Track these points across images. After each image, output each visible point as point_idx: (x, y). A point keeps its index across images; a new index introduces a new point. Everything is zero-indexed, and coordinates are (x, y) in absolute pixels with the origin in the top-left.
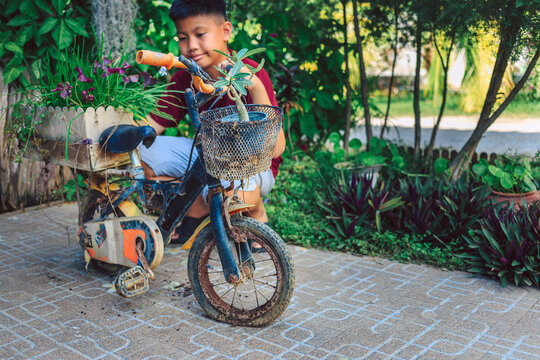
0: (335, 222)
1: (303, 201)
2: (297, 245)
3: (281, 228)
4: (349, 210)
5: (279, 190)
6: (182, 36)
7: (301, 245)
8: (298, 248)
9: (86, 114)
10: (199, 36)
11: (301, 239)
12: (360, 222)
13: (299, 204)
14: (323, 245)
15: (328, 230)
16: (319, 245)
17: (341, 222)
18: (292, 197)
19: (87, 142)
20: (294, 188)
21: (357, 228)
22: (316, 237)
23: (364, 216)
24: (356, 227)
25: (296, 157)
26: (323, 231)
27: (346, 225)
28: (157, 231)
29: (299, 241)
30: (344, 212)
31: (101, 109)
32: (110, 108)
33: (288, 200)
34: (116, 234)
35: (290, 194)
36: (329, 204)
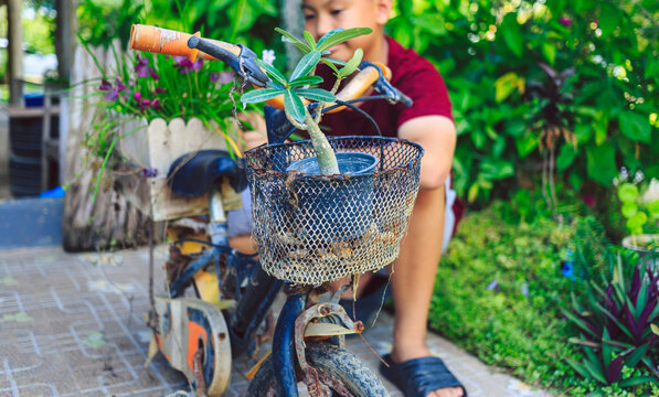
0: (587, 350)
1: (554, 295)
2: (517, 377)
3: (498, 342)
4: (616, 334)
5: (518, 269)
6: (309, 12)
7: (521, 378)
8: (515, 384)
9: (150, 129)
10: (335, 13)
11: (525, 367)
12: (634, 360)
13: (547, 299)
14: (560, 388)
15: (573, 362)
16: (553, 385)
17: (599, 353)
18: (538, 285)
19: (148, 173)
20: (544, 271)
21: (626, 371)
22: (553, 369)
23: (643, 349)
24: (625, 367)
25: (561, 218)
26: (564, 362)
27: (607, 362)
28: (222, 336)
29: (520, 371)
30: (606, 338)
31: (177, 123)
32: (194, 121)
33: (530, 289)
34: (183, 325)
35: (535, 277)
36: (585, 314)
